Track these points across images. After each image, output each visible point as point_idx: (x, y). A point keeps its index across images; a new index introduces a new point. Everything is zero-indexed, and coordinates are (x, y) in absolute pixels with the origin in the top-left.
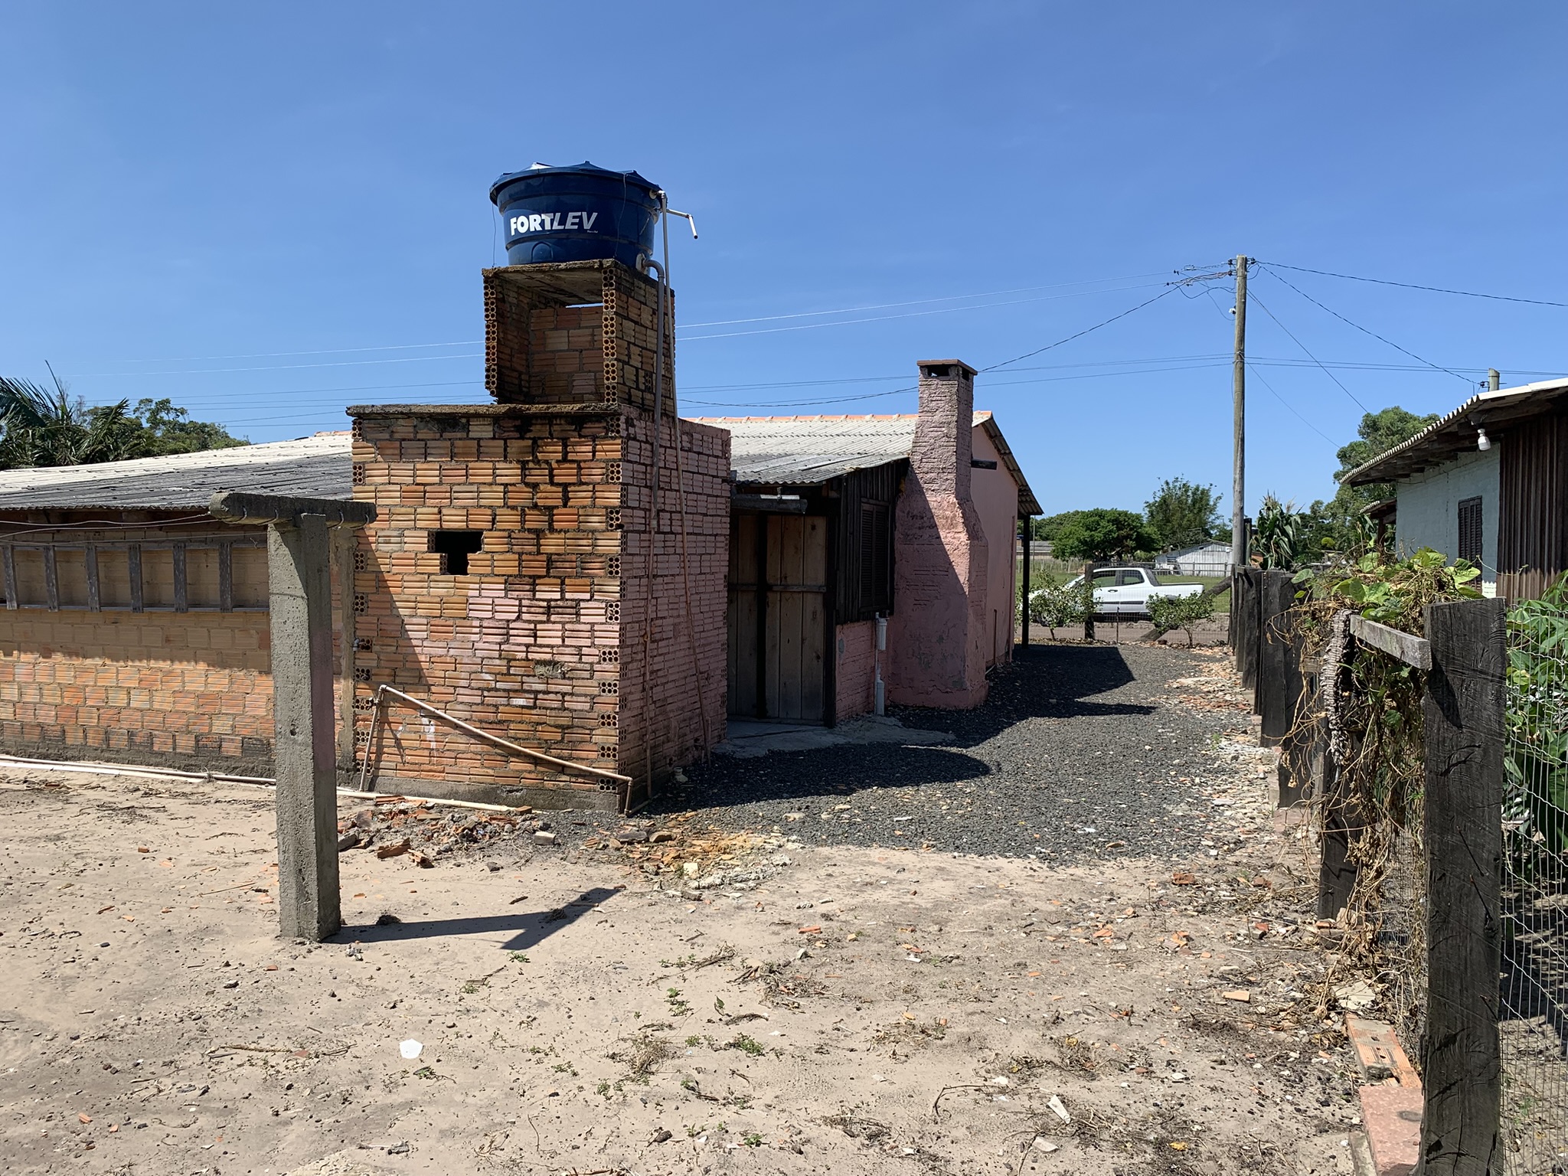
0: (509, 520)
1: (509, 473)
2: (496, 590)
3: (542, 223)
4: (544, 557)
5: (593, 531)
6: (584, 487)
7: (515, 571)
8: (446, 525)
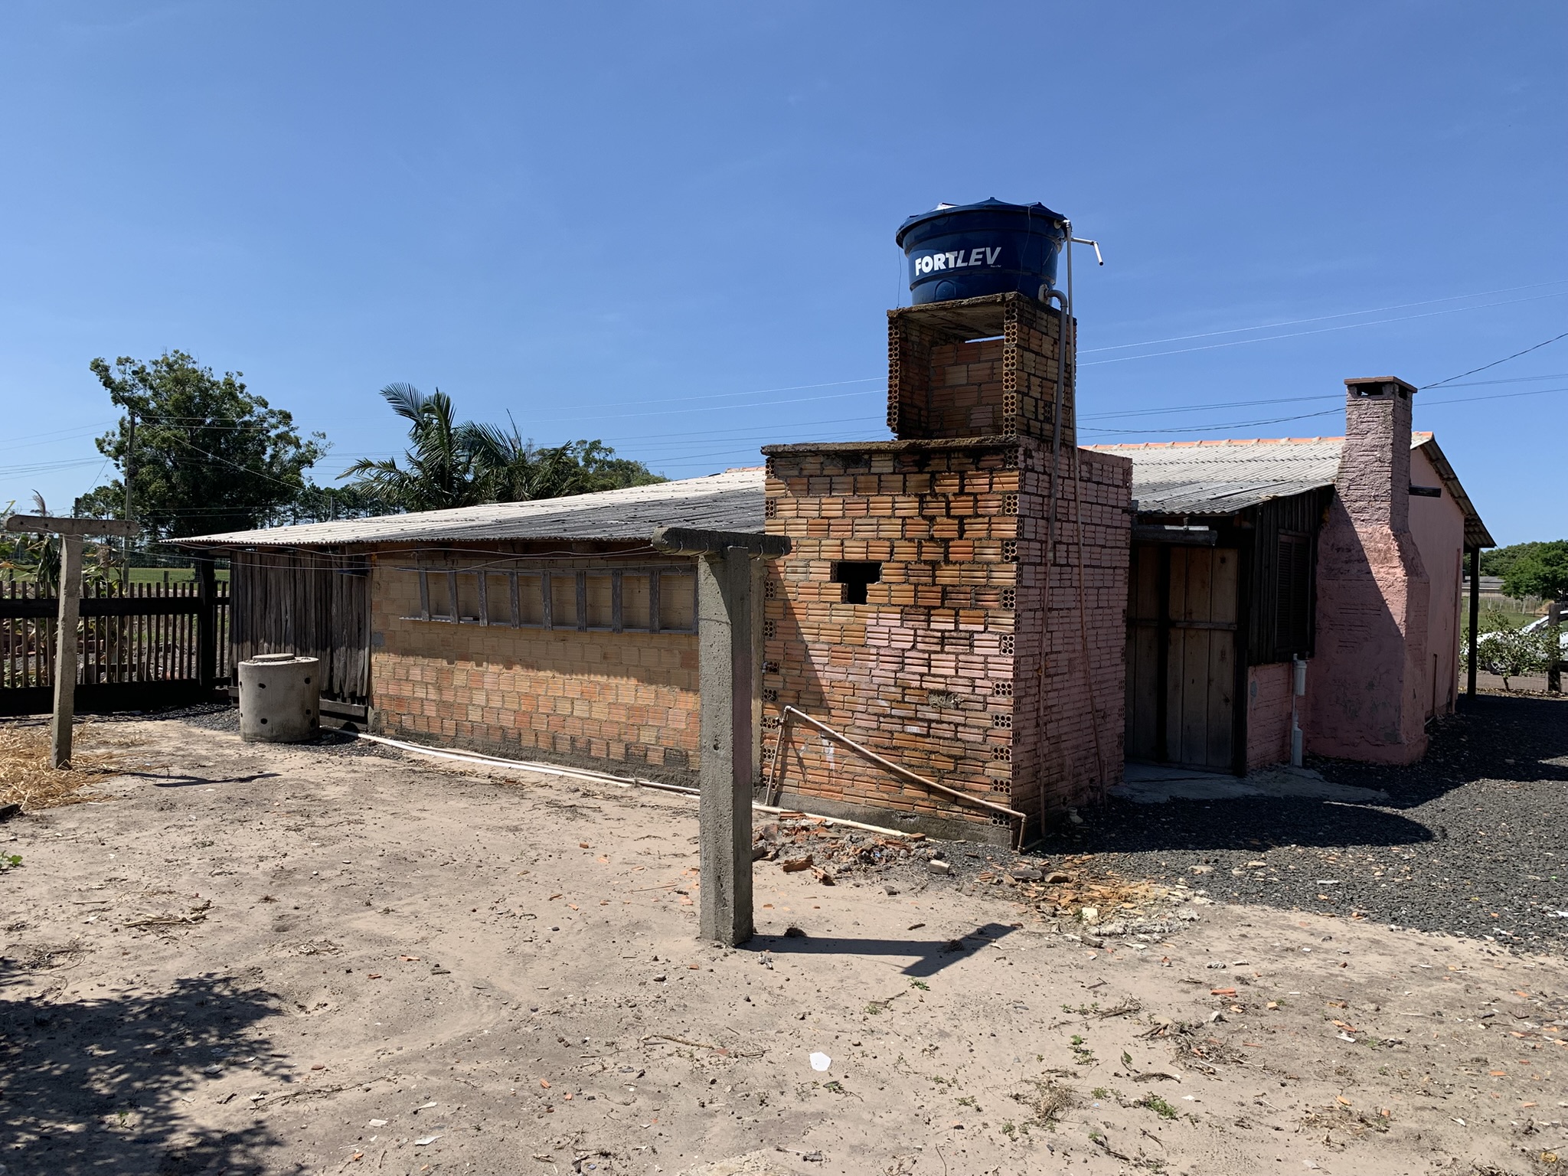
0: (906, 552)
1: (908, 506)
2: (892, 619)
3: (946, 263)
4: (939, 589)
5: (988, 563)
6: (980, 520)
7: (911, 601)
8: (848, 556)
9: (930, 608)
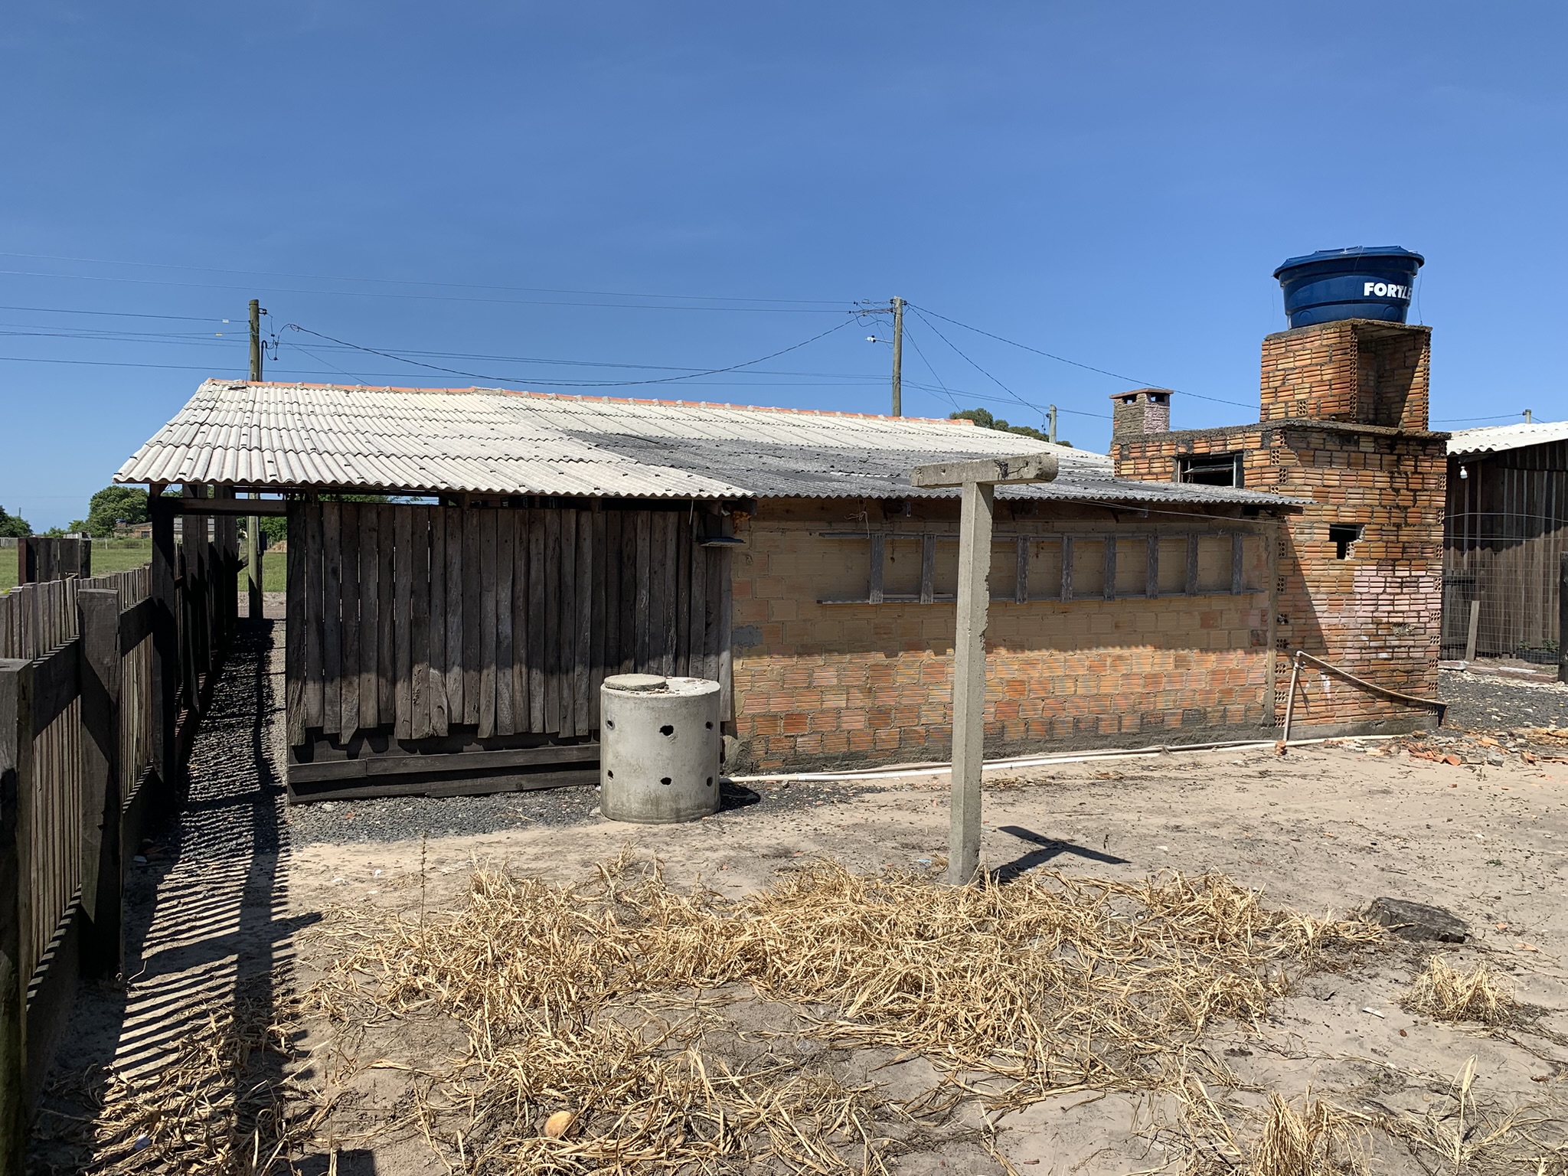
0: (1381, 517)
1: (1382, 480)
2: (1370, 571)
3: (1397, 293)
4: (1401, 545)
5: (1429, 525)
6: (1425, 493)
7: (1383, 555)
8: (1342, 520)
9: (1395, 560)
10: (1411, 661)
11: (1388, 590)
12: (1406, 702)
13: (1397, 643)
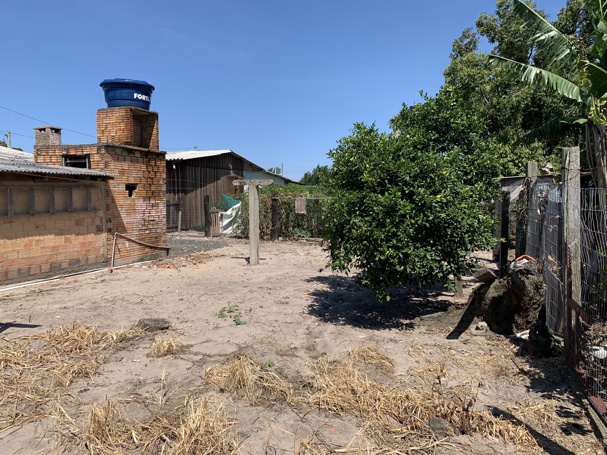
0: (144, 181)
1: (144, 168)
2: (141, 201)
3: (146, 98)
4: (151, 192)
5: (161, 185)
6: (159, 173)
7: (145, 196)
8: (130, 182)
9: (150, 197)
10: (157, 233)
11: (148, 208)
12: (156, 248)
13: (151, 227)
